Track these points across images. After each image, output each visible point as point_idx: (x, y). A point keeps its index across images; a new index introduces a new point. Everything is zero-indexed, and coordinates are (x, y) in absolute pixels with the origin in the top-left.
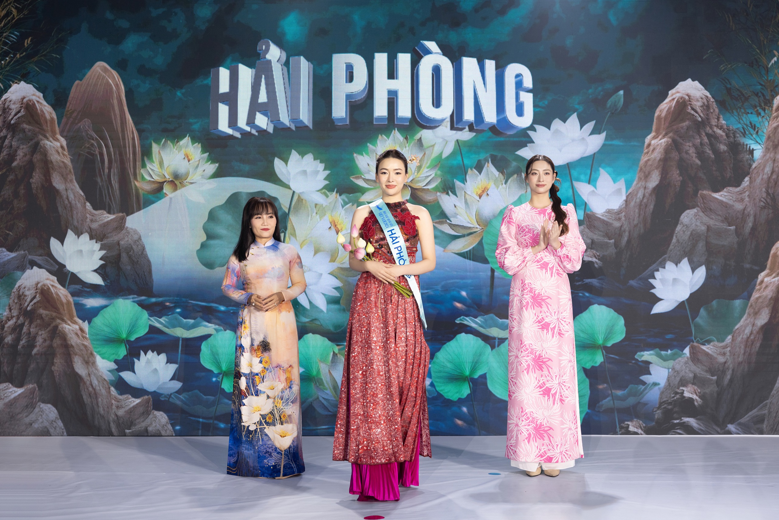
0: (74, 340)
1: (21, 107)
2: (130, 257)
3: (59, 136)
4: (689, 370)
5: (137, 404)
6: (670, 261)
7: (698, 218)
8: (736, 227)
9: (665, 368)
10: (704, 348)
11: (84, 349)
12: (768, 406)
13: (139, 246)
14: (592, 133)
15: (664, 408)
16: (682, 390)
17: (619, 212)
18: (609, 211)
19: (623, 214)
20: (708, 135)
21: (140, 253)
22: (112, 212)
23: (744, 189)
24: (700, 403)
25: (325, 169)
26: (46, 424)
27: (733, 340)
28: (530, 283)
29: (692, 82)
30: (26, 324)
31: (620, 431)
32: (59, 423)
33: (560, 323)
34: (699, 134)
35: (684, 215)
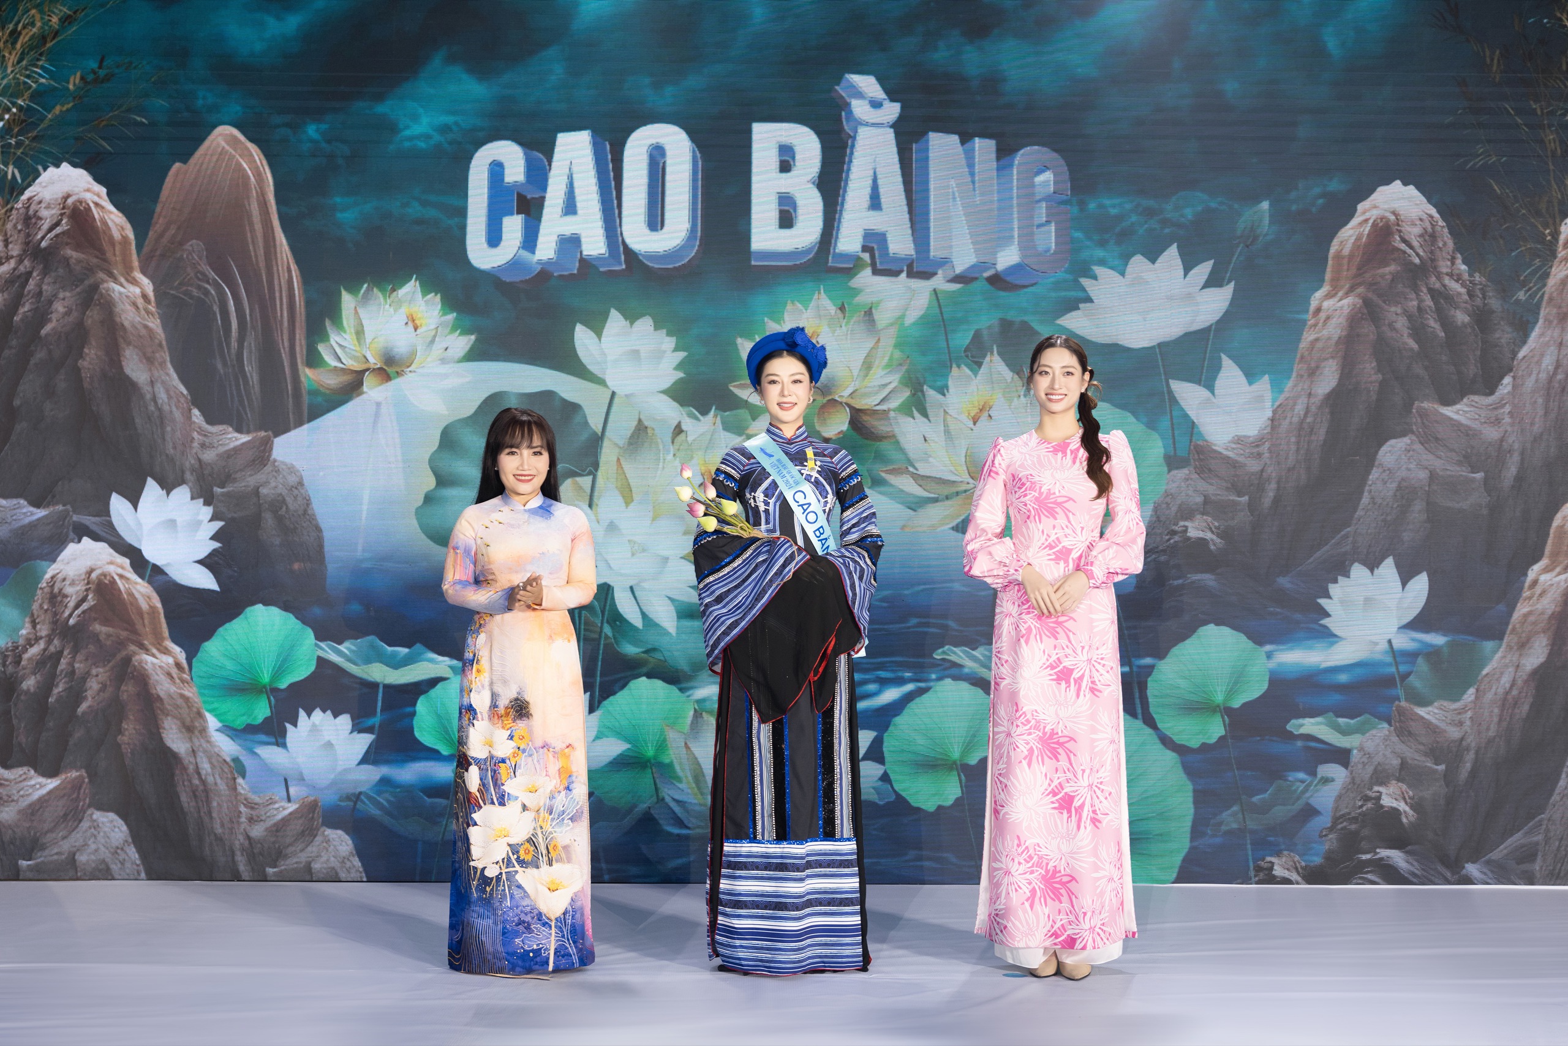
0: (163, 687)
1: (62, 215)
2: (280, 520)
3: (138, 275)
4: (1392, 752)
5: (291, 814)
7: (1412, 456)
8: (1486, 472)
10: (1421, 711)
11: (184, 704)
12: (1544, 827)
13: (299, 499)
14: (1208, 284)
15: (1342, 829)
16: (1378, 792)
17: (1259, 442)
18: (1239, 440)
19: (1267, 445)
20: (1432, 292)
21: (300, 512)
22: (245, 429)
23: (1502, 399)
24: (1412, 819)
25: (676, 349)
26: (104, 853)
27: (1477, 698)
29: (1403, 187)
30: (66, 653)
31: (1255, 876)
32: (130, 853)
33: (1093, 670)
34: (1416, 289)
35: (1385, 448)
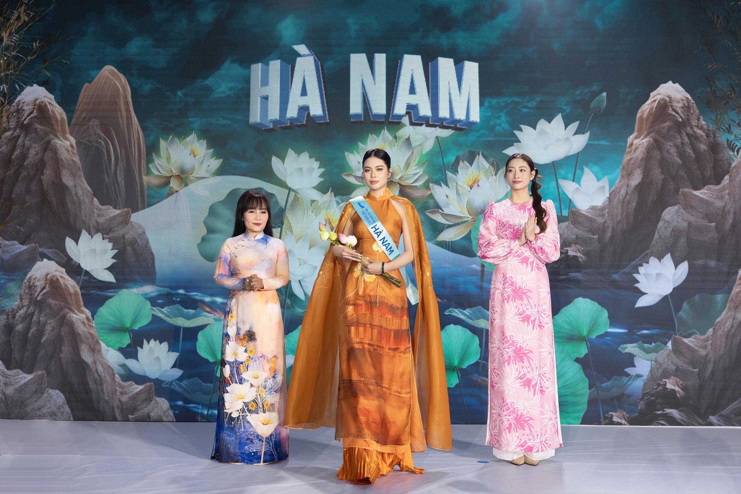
0: (81, 329)
1: (34, 108)
2: (134, 250)
3: (69, 136)
4: (671, 363)
5: (140, 391)
6: (653, 256)
7: (679, 215)
8: (717, 223)
9: (648, 360)
10: (686, 340)
11: (90, 337)
13: (144, 240)
14: (576, 133)
15: (647, 399)
16: (665, 382)
17: (603, 208)
18: (593, 208)
19: (607, 210)
20: (688, 135)
21: (144, 246)
22: (118, 207)
23: (724, 187)
24: (682, 395)
25: (319, 168)
26: (54, 409)
27: (714, 333)
28: (511, 277)
29: (673, 84)
30: (36, 313)
31: (604, 421)
32: (66, 408)
33: (540, 316)
34: (680, 133)
35: (666, 211)
